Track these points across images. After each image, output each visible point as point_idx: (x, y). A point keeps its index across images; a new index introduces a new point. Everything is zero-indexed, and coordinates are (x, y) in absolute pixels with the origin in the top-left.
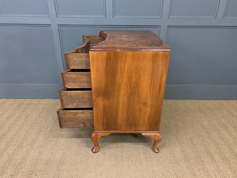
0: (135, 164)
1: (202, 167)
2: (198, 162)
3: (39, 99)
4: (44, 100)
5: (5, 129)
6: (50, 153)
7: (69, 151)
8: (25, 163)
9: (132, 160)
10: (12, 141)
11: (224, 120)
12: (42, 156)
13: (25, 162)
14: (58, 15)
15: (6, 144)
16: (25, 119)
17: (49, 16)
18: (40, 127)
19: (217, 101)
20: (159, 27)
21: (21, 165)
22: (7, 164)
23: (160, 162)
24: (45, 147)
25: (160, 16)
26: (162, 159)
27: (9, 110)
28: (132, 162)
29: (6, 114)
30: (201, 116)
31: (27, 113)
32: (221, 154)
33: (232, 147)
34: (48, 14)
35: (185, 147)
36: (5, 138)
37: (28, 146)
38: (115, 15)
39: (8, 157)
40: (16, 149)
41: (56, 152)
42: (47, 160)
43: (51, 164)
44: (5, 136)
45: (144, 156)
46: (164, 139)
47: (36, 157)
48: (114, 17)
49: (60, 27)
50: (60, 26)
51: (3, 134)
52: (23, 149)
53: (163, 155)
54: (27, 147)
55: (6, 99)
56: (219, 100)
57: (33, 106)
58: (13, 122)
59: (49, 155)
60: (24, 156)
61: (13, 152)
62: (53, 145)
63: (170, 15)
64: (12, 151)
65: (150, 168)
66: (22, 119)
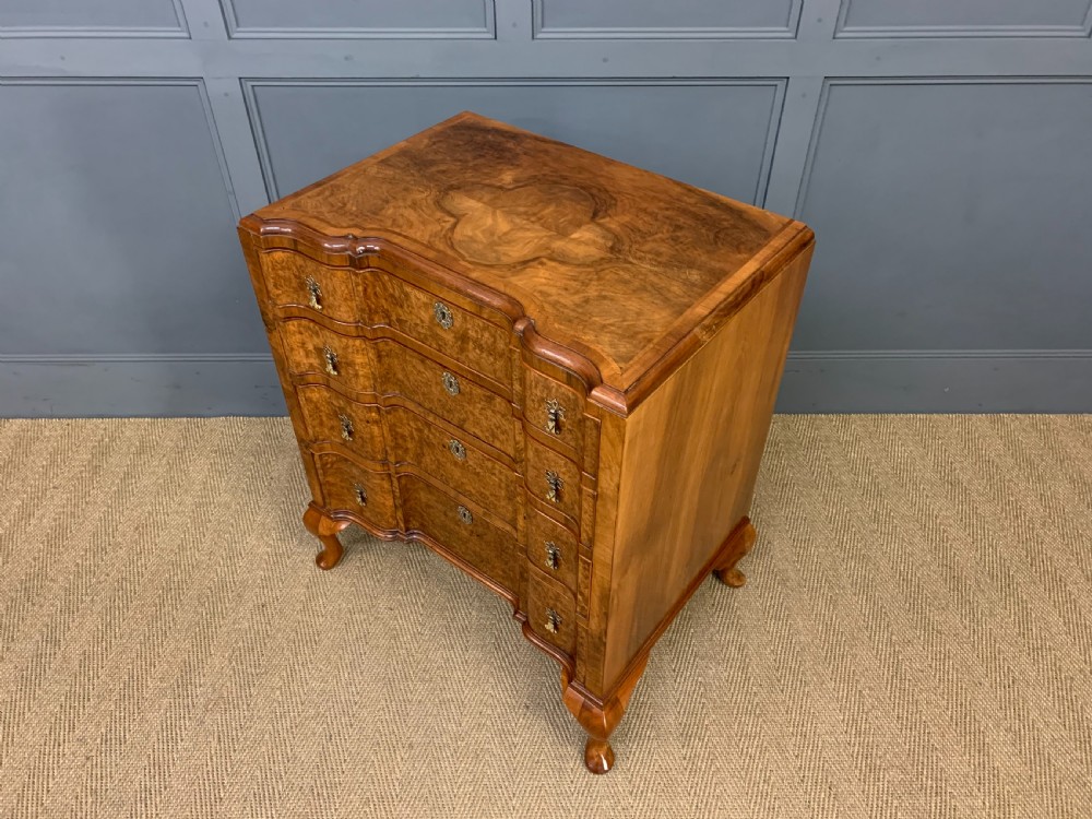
0: (642, 792)
1: (933, 805)
2: (917, 779)
3: (185, 419)
4: (207, 421)
5: (52, 605)
6: (267, 736)
7: (351, 725)
8: (164, 793)
9: (629, 770)
10: (91, 673)
11: (1055, 539)
12: (235, 751)
13: (165, 788)
14: (238, 25)
15: (68, 688)
16: (136, 542)
17: (185, 35)
18: (210, 588)
19: (1026, 419)
20: (781, 84)
21: (149, 802)
22: (90, 800)
23: (750, 779)
24: (245, 707)
25: (787, 26)
26: (760, 766)
27: (54, 488)
28: (630, 782)
29: (43, 515)
30: (948, 517)
31: (140, 505)
32: (1022, 733)
33: (1074, 693)
34: (182, 22)
35: (864, 697)
36: (59, 656)
37: (165, 701)
38: (543, 26)
39: (88, 759)
40: (118, 713)
41: (292, 733)
42: (258, 773)
43: (277, 796)
44: (57, 643)
45: (683, 746)
46: (773, 651)
47: (211, 759)
48: (540, 36)
49: (250, 88)
50: (253, 86)
51: (45, 629)
52: (149, 716)
53: (765, 743)
54: (164, 707)
55: (29, 421)
56: (1041, 412)
57: (164, 462)
58: (79, 561)
59: (264, 749)
60: (156, 753)
61: (103, 730)
62: (278, 692)
63: (842, 22)
64: (98, 725)
65: (709, 812)
66: (119, 545)
